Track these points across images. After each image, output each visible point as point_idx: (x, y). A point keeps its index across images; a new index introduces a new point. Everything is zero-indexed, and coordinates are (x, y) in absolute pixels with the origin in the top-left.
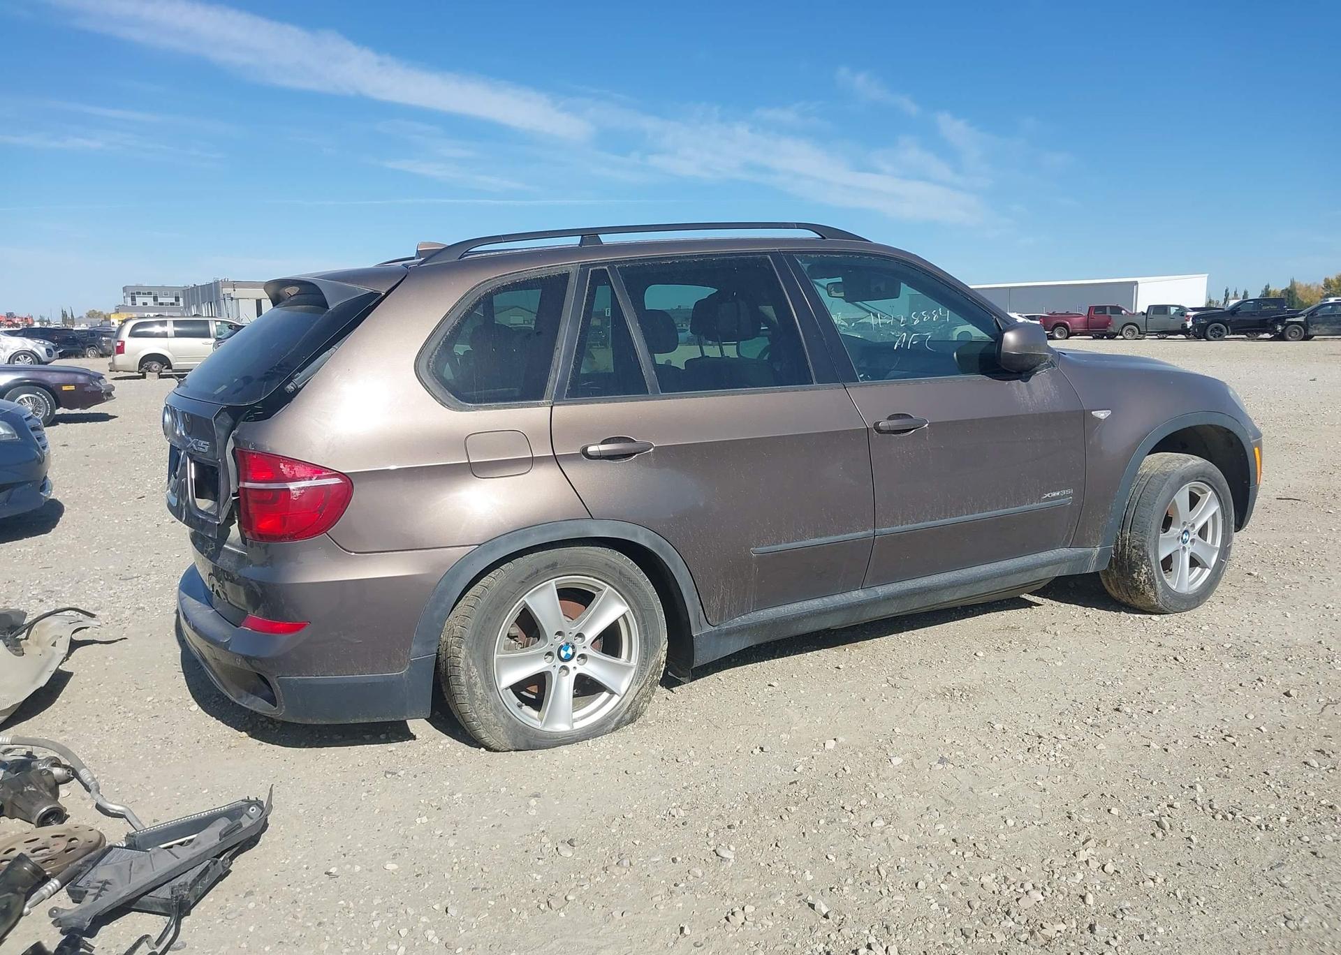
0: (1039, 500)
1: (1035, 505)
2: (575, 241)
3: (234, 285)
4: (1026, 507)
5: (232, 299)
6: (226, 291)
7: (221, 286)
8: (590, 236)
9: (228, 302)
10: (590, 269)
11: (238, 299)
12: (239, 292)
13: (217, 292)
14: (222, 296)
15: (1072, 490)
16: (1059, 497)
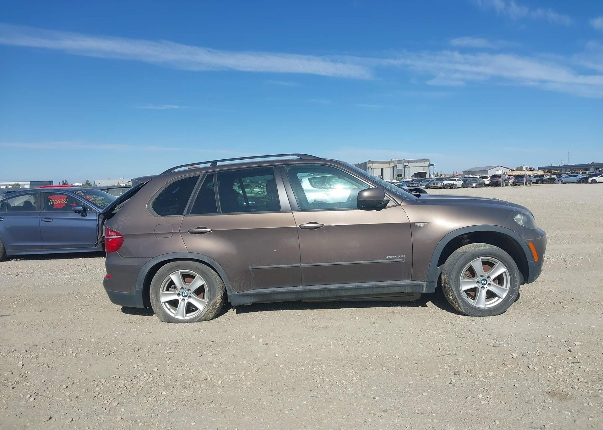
0: (385, 259)
1: (382, 260)
3: (373, 163)
4: (376, 261)
5: (372, 169)
6: (370, 165)
7: (368, 163)
8: (214, 163)
9: (370, 169)
10: (207, 174)
11: (374, 169)
12: (375, 166)
13: (366, 166)
14: (368, 168)
15: (404, 256)
16: (397, 258)
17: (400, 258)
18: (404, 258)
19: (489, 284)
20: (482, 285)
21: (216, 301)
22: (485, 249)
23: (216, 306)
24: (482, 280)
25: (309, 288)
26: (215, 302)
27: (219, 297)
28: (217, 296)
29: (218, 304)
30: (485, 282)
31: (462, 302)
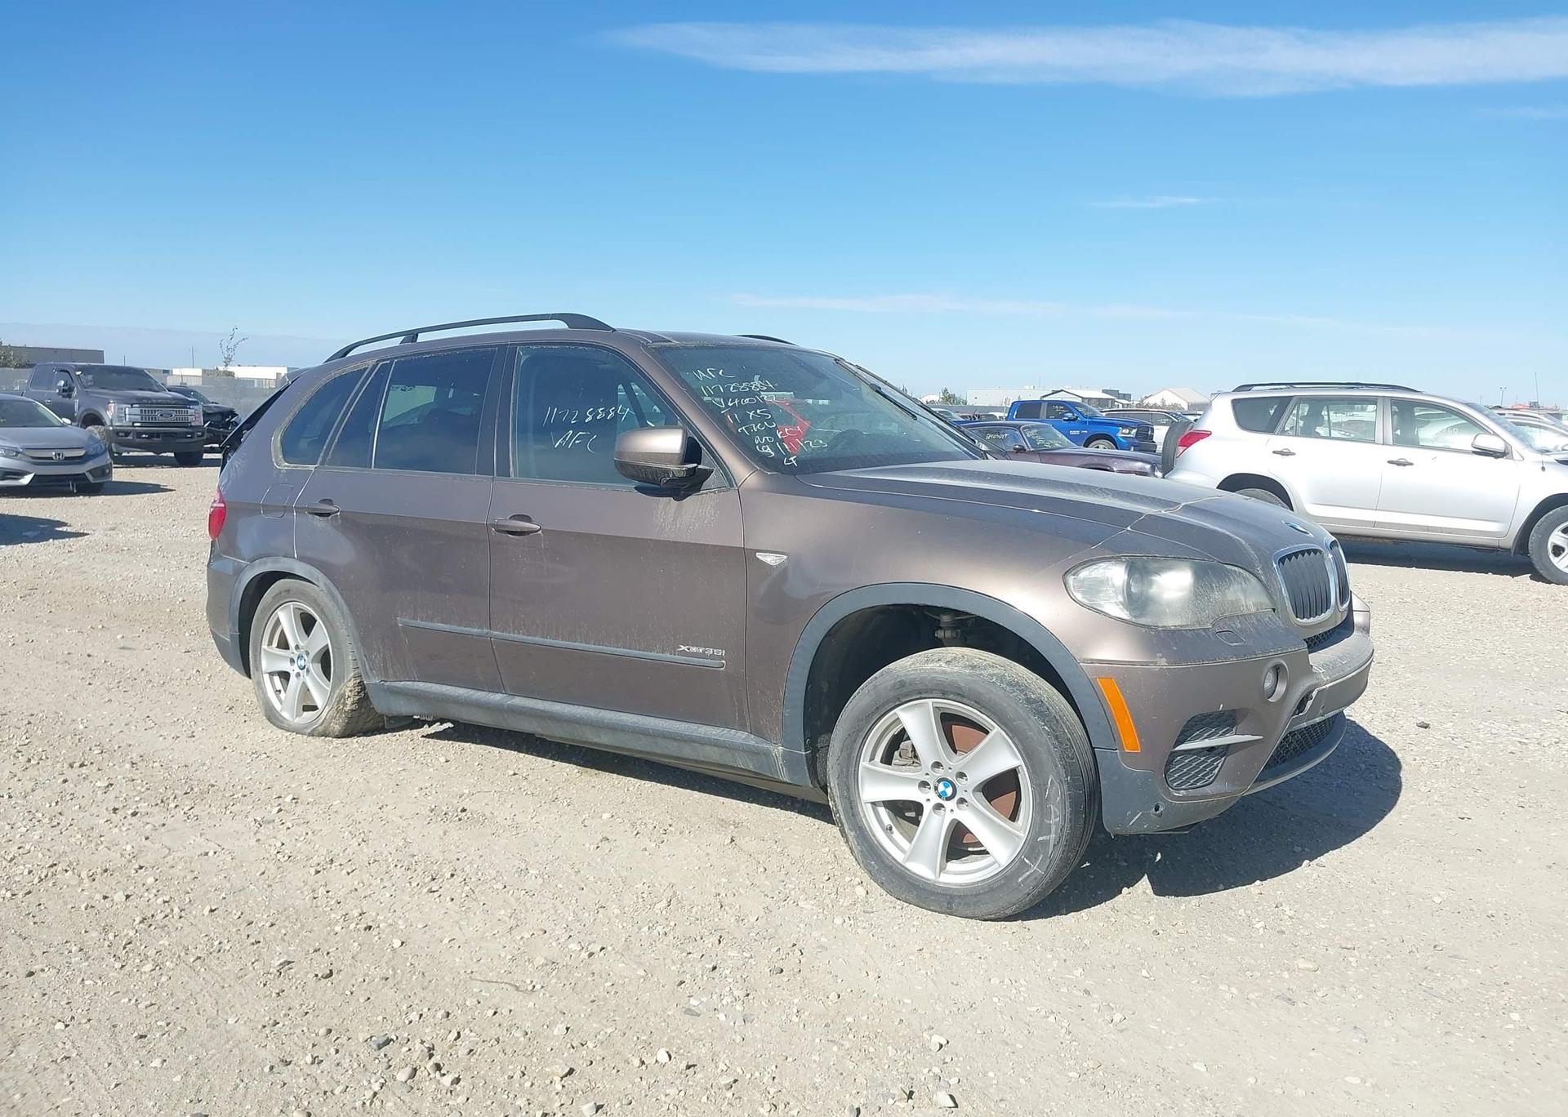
0: (674, 651)
1: (667, 656)
2: (397, 341)
4: (653, 655)
8: (412, 336)
10: (381, 364)
15: (724, 652)
16: (703, 656)
17: (712, 657)
18: (721, 658)
19: (962, 801)
20: (940, 796)
21: (345, 692)
22: (944, 672)
23: (345, 704)
24: (939, 781)
25: (518, 701)
26: (342, 696)
27: (351, 684)
28: (346, 681)
29: (349, 702)
30: (949, 791)
31: (857, 837)
